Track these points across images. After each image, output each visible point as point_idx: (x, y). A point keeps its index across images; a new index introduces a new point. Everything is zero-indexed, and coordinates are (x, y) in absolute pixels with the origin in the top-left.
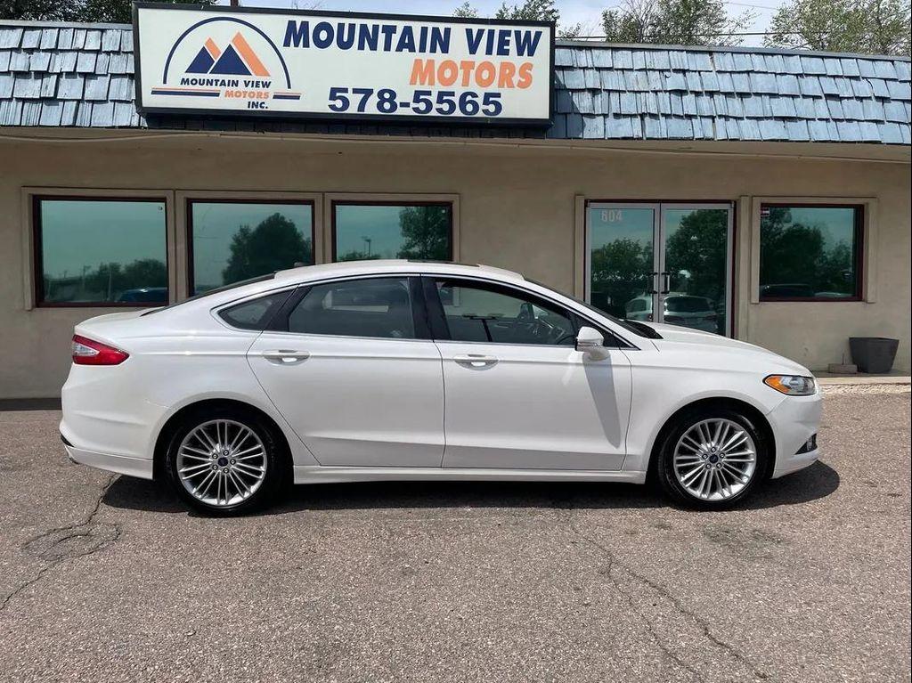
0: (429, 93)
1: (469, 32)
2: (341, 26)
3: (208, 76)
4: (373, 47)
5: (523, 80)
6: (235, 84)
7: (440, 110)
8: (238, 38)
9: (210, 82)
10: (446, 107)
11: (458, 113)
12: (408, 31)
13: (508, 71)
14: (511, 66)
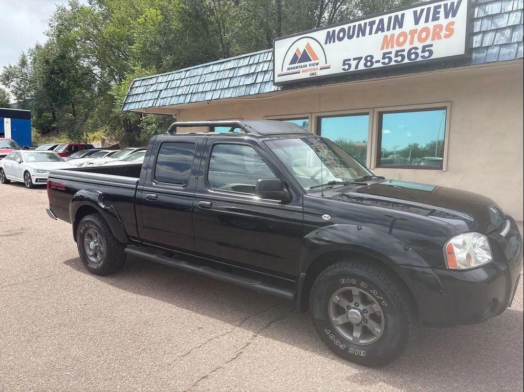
0: (391, 53)
1: (415, 12)
2: (349, 28)
3: (297, 65)
4: (364, 35)
5: (448, 33)
6: (306, 66)
7: (396, 61)
8: (308, 46)
9: (297, 68)
10: (399, 59)
11: (406, 61)
12: (381, 21)
13: (438, 30)
14: (440, 27)
